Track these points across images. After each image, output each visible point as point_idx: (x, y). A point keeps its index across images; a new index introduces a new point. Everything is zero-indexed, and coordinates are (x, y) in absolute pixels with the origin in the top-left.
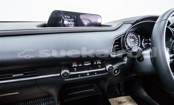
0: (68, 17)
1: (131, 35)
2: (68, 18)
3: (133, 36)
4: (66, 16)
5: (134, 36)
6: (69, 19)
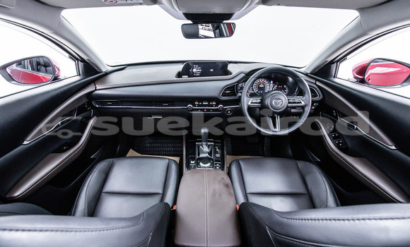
2: (196, 67)
4: (194, 66)
6: (198, 67)
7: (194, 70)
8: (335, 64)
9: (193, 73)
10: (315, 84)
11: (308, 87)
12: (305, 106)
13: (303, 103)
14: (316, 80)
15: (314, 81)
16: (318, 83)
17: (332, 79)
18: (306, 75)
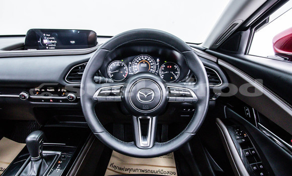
0: (47, 35)
1: (143, 58)
2: (48, 37)
3: (146, 60)
4: (44, 35)
5: (148, 60)
6: (50, 37)
7: (45, 41)
8: (249, 31)
9: (44, 45)
10: (217, 63)
11: (203, 68)
12: (199, 101)
13: (195, 97)
14: (218, 57)
15: (214, 59)
16: (221, 62)
17: (242, 55)
18: (204, 50)
